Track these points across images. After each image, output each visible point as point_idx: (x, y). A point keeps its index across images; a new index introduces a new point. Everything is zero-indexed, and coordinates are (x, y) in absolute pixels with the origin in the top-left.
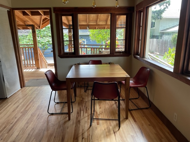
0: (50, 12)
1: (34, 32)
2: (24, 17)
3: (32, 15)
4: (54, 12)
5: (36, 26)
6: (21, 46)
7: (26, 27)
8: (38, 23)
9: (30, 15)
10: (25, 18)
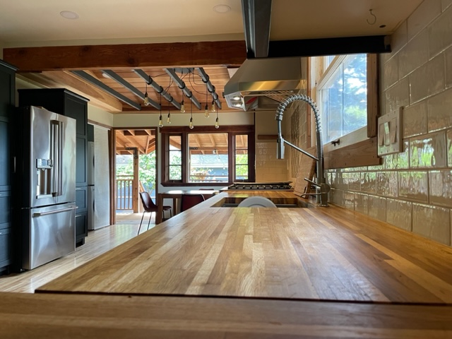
0: (156, 131)
1: (136, 158)
2: (125, 137)
3: (136, 134)
4: (160, 132)
5: (140, 149)
6: (117, 178)
7: (125, 151)
8: (144, 146)
9: (133, 135)
10: (127, 138)
